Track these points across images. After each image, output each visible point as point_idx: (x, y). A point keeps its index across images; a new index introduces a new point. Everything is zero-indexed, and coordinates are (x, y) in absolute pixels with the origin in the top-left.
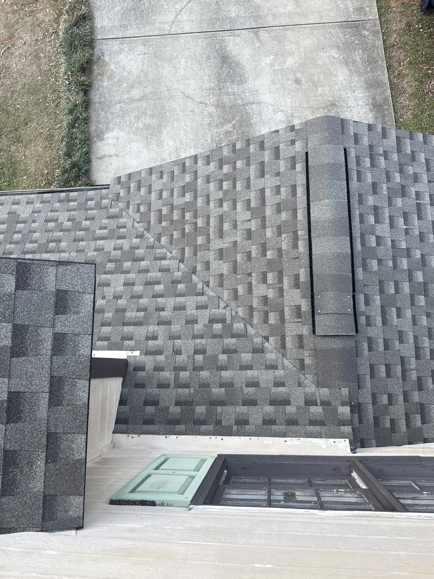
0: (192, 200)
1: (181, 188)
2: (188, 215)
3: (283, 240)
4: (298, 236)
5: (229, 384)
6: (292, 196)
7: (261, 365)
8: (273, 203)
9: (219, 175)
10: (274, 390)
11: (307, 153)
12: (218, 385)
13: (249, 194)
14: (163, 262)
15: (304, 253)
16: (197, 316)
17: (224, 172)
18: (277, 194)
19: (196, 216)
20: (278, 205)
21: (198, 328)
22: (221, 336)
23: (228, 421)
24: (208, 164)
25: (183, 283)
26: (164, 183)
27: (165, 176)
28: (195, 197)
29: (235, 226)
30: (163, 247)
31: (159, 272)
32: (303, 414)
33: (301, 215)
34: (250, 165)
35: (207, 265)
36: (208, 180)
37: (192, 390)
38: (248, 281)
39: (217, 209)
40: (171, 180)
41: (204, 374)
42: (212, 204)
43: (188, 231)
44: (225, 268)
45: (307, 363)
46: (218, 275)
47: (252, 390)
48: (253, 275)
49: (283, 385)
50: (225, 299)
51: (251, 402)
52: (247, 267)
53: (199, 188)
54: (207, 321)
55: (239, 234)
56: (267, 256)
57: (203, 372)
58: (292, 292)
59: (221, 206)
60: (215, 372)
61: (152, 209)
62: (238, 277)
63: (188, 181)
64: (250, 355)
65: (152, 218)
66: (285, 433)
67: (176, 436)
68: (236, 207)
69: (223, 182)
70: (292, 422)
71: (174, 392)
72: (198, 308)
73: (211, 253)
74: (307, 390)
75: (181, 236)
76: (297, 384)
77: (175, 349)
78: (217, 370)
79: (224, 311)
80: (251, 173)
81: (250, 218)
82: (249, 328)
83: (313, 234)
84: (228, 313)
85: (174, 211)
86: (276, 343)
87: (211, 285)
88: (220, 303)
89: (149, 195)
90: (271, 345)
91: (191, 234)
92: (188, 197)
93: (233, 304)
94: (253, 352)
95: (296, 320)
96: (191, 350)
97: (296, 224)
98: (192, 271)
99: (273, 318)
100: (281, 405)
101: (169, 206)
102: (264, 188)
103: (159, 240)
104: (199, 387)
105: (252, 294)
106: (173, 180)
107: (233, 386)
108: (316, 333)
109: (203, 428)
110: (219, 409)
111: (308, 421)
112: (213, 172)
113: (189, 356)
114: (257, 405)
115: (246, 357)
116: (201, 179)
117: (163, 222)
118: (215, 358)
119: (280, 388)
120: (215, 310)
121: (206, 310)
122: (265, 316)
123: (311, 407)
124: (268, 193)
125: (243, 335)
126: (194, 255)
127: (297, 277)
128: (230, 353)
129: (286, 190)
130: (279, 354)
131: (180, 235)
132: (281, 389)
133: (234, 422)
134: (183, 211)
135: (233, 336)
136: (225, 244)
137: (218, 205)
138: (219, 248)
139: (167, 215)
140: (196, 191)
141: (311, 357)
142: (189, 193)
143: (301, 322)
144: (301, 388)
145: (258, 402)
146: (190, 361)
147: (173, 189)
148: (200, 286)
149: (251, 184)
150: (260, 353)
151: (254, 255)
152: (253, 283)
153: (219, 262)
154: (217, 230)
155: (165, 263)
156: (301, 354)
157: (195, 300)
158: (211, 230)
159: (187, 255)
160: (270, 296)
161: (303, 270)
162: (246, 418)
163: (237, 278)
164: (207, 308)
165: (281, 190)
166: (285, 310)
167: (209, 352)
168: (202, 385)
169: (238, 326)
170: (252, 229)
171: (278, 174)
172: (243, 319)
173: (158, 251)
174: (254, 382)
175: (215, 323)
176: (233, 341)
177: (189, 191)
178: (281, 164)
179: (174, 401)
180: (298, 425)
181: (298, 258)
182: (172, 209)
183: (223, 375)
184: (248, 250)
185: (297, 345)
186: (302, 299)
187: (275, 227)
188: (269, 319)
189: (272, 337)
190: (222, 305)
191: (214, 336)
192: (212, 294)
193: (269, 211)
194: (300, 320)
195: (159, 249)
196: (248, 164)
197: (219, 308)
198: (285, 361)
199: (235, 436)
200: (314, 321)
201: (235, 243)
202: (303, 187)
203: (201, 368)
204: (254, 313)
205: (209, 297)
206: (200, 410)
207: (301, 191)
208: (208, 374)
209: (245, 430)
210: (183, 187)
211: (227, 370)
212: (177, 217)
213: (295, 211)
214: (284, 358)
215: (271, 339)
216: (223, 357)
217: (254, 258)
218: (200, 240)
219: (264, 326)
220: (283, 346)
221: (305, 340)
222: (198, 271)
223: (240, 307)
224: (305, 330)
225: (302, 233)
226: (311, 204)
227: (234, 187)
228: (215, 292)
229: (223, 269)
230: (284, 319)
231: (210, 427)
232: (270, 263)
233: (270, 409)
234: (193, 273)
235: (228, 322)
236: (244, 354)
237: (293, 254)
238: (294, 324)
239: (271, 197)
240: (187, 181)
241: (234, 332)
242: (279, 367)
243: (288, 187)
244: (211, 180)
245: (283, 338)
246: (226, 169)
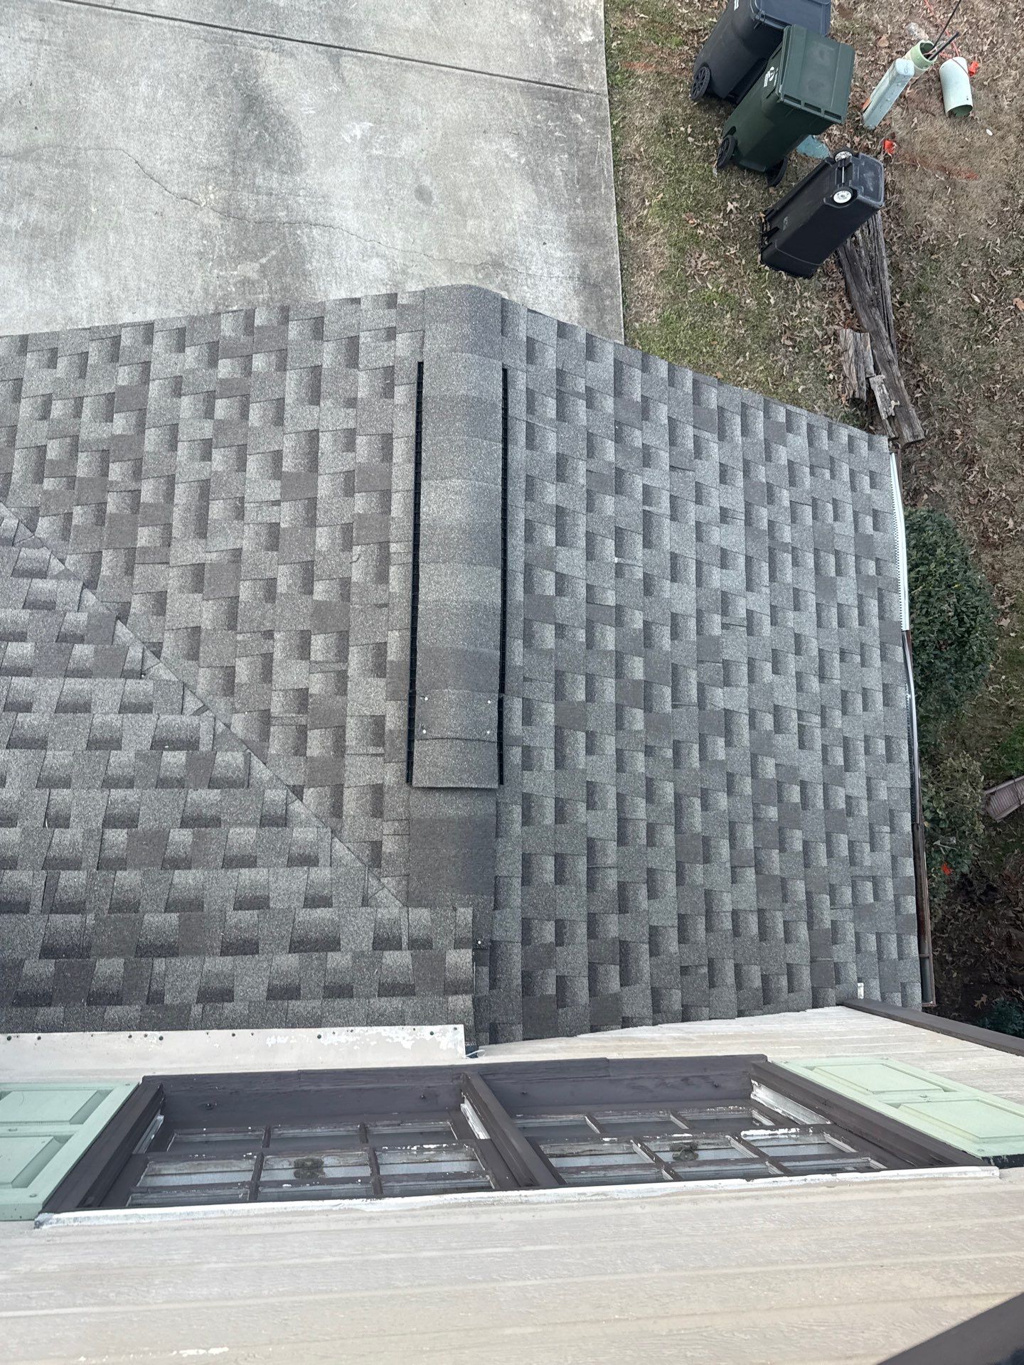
0: (129, 433)
1: (102, 399)
2: (118, 470)
3: (354, 559)
4: (389, 554)
5: (191, 904)
6: (382, 461)
7: (279, 855)
8: (338, 470)
9: (206, 381)
10: (305, 915)
11: (421, 365)
12: (163, 905)
13: (279, 437)
14: (39, 584)
15: (401, 596)
16: (121, 729)
17: (220, 376)
18: (348, 450)
19: (137, 474)
20: (349, 475)
21: (121, 760)
22: (181, 783)
23: (180, 993)
24: (181, 348)
25: (89, 643)
26: (59, 379)
27: (62, 363)
28: (141, 427)
29: (240, 513)
30: (41, 544)
31: (24, 608)
32: (367, 969)
33: (399, 506)
34: (285, 370)
35: (160, 602)
36: (177, 387)
37: (90, 919)
38: (263, 651)
39: (197, 465)
40: (77, 374)
41: (128, 878)
42: (183, 449)
43: (114, 511)
44: (207, 613)
45: (388, 851)
46: (186, 628)
47: (248, 916)
48: (277, 636)
49: (326, 902)
50: (199, 691)
51: (245, 947)
52: (263, 617)
53: (152, 406)
54: (146, 745)
55: (249, 531)
56: (315, 594)
57: (125, 873)
58: (367, 683)
59: (207, 456)
60: (156, 873)
61: (17, 443)
62: (239, 637)
63: (125, 384)
64: (253, 831)
65: (16, 466)
66: (321, 1017)
67: (37, 1035)
68: (245, 465)
69: (215, 398)
70: (339, 990)
71: (40, 924)
72: (124, 709)
73: (174, 572)
74: (383, 913)
75: (94, 520)
76: (360, 899)
77: (52, 812)
78: (163, 867)
79: (196, 720)
80: (287, 389)
81: (278, 497)
82: (257, 764)
83: (423, 555)
84: (205, 727)
85: (80, 454)
86: (320, 804)
87: (166, 652)
88: (187, 699)
89: (14, 406)
90: (307, 807)
91: (122, 518)
92: (120, 424)
93: (221, 704)
94: (262, 825)
95: (372, 750)
96: (96, 816)
97: (388, 527)
98: (115, 614)
99: (317, 744)
100: (317, 951)
101: (68, 440)
102: (317, 431)
103: (31, 525)
104: (111, 910)
105: (270, 681)
106: (83, 375)
107: (200, 907)
108: (414, 782)
109: (113, 1012)
110: (160, 965)
111: (376, 986)
112: (192, 371)
113: (90, 831)
114: (258, 953)
115: (243, 836)
116: (160, 384)
117: (45, 480)
118: (161, 837)
119: (319, 911)
120: (171, 717)
121: (147, 716)
122: (299, 739)
123: (386, 953)
124: (325, 442)
125: (243, 782)
126: (126, 573)
127: (381, 649)
128: (200, 826)
129: (369, 443)
130: (325, 830)
131: (91, 519)
132: (321, 913)
133: (196, 995)
134: (105, 458)
135: (212, 784)
136: (212, 553)
137: (198, 453)
138: (194, 562)
139: (60, 462)
140: (142, 412)
141: (397, 837)
142: (123, 415)
143: (381, 755)
144: (369, 910)
145: (261, 946)
146: (92, 843)
147: (82, 398)
148: (135, 653)
149: (287, 415)
150: (278, 826)
151: (282, 588)
152: (275, 656)
153: (191, 596)
154: (191, 516)
155: (43, 586)
156: (375, 829)
157: (119, 687)
158: (176, 515)
159: (105, 571)
160: (314, 690)
161: (397, 634)
162: (227, 984)
163: (237, 641)
164: (150, 711)
165: (357, 441)
166: (348, 725)
167: (146, 823)
168: (117, 907)
169: (229, 760)
170: (282, 525)
171: (351, 403)
172: (243, 742)
173: (25, 552)
174: (257, 898)
175: (168, 750)
176: (211, 796)
177: (125, 408)
178: (361, 380)
179: (38, 947)
180: (352, 997)
181: (386, 605)
182: (75, 448)
183: (176, 880)
184: (269, 574)
185: (369, 808)
186: (388, 703)
187: (339, 527)
188: (309, 744)
189: (312, 789)
190: (191, 704)
191: (162, 783)
192: (165, 674)
193: (325, 487)
194: (381, 750)
195: (29, 547)
196: (282, 367)
197: (182, 713)
198: (338, 845)
199: (196, 1029)
200: (410, 754)
201: (237, 553)
202: (407, 442)
203: (121, 864)
204: (272, 729)
205: (159, 683)
206: (109, 968)
207: (402, 450)
208: (139, 878)
209: (220, 1015)
210: (110, 398)
211: (190, 868)
212: (86, 470)
213: (386, 495)
214: (336, 840)
215: (309, 793)
216: (181, 837)
217: (281, 594)
218: (145, 537)
219: (294, 760)
220: (337, 810)
221: (387, 797)
222: (134, 614)
223: (237, 712)
224: (390, 775)
225: (401, 550)
226: (424, 483)
227: (244, 415)
228: (175, 672)
229: (201, 617)
230: (344, 747)
231: (132, 1011)
232: (320, 610)
233: (289, 961)
234: (118, 618)
235: (203, 749)
236: (237, 830)
237: (378, 595)
238: (365, 758)
239: (333, 453)
240: (120, 383)
241: (217, 773)
242: (321, 861)
243: (373, 438)
244: (185, 389)
245: (338, 791)
246: (225, 368)
